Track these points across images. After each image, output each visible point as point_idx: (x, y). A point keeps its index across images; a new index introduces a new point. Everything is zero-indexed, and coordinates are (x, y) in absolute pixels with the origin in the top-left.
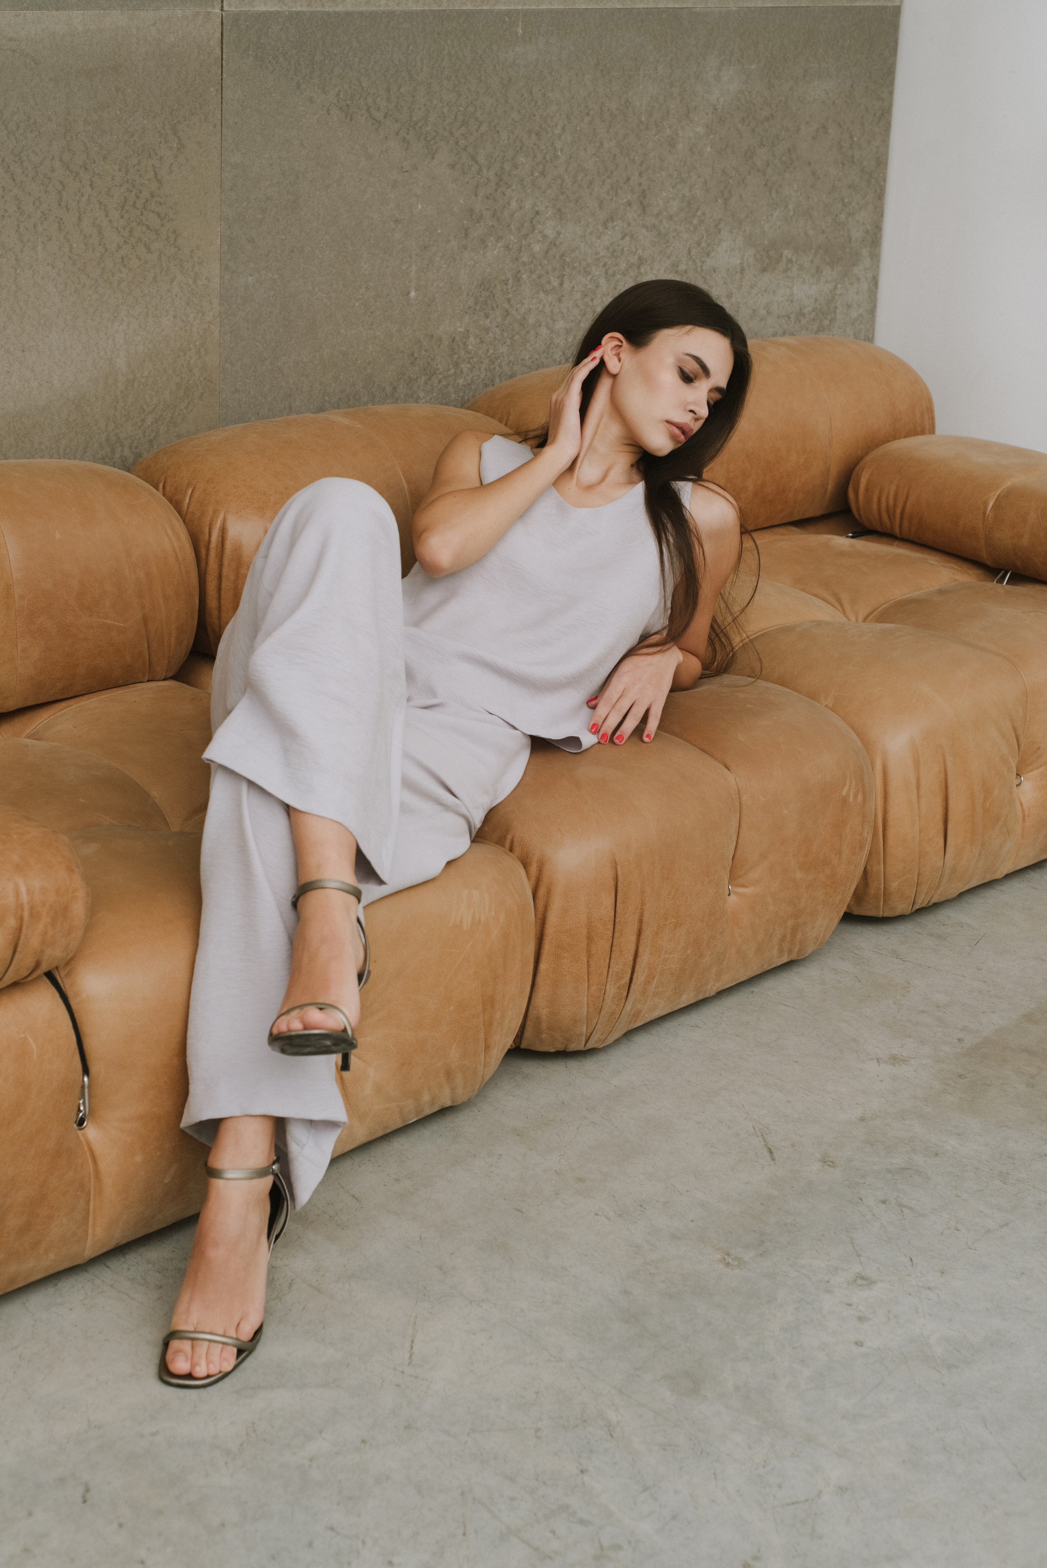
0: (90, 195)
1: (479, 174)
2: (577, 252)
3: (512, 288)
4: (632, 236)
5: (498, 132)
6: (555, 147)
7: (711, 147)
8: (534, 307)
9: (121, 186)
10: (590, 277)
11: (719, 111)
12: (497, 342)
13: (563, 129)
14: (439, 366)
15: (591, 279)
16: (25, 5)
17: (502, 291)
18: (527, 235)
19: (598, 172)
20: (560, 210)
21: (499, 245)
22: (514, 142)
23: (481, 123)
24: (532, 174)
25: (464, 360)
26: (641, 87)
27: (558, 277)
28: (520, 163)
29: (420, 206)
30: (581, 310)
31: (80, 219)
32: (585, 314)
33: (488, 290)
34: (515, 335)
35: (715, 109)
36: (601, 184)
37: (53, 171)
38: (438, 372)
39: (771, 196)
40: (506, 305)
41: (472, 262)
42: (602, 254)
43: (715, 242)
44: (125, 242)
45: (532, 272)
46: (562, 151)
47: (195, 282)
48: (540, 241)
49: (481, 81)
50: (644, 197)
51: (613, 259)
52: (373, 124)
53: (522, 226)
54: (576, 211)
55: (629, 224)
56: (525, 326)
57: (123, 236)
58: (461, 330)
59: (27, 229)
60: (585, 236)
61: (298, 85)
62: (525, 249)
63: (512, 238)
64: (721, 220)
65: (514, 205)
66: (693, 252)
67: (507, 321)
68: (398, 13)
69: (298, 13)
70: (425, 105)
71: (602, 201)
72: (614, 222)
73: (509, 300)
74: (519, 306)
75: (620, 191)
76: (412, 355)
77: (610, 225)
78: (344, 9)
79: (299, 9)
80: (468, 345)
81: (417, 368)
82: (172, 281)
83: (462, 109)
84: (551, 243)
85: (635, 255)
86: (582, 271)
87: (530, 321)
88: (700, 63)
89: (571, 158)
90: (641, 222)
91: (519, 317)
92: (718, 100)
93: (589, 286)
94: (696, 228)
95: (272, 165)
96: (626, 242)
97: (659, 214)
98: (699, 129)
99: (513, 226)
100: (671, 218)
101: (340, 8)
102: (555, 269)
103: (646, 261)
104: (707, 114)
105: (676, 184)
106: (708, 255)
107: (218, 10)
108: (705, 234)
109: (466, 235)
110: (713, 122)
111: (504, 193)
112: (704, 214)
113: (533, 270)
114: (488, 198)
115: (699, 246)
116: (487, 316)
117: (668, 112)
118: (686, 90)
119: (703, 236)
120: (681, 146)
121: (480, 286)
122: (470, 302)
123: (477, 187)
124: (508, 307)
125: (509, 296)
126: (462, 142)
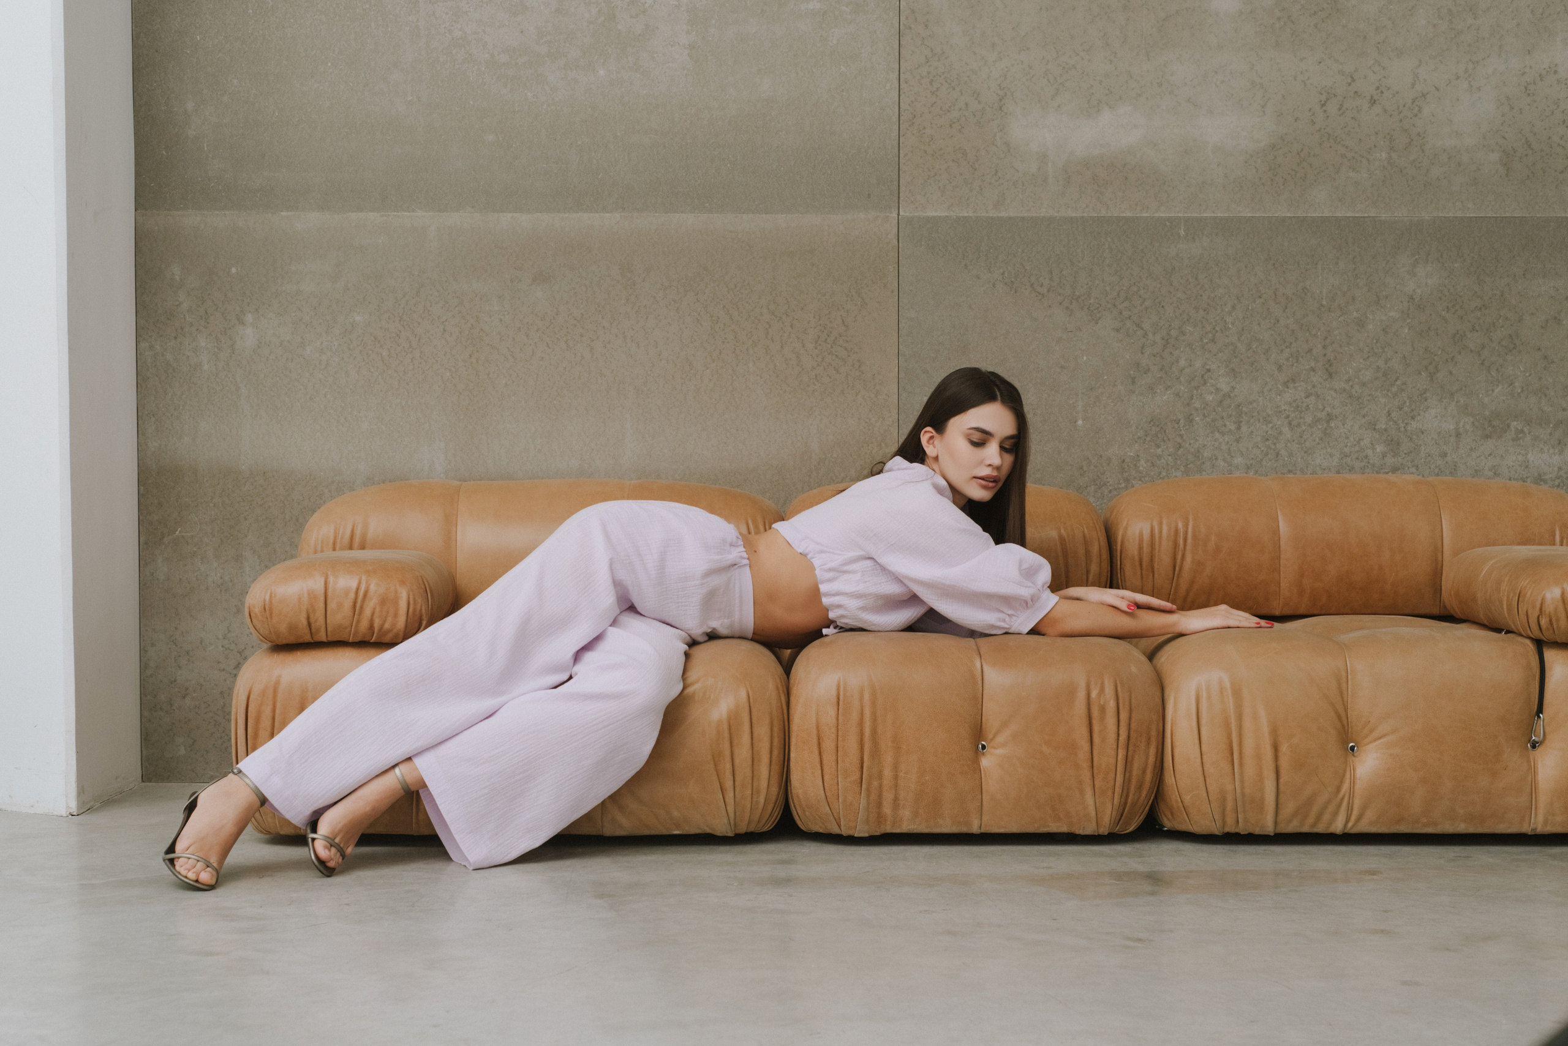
0: (790, 333)
1: (1144, 337)
2: (1254, 404)
3: (1184, 426)
4: (1318, 396)
5: (1163, 307)
6: (1226, 321)
7: (1409, 329)
8: (1209, 443)
9: (815, 328)
10: (1271, 425)
11: (1416, 300)
12: (1170, 467)
13: (1234, 307)
14: (1109, 480)
15: (1272, 428)
16: (742, 210)
17: (1174, 428)
18: (1198, 387)
19: (1275, 343)
20: (1233, 370)
21: (1169, 392)
22: (1181, 314)
23: (1144, 300)
24: (1201, 339)
25: (1135, 478)
26: (1320, 278)
27: (1235, 423)
28: (1188, 331)
29: (1085, 358)
30: (1263, 451)
31: (782, 347)
32: (1267, 454)
33: (1158, 426)
34: (1190, 464)
35: (1411, 298)
36: (1279, 352)
37: (762, 315)
39: (1491, 374)
40: (1179, 440)
41: (1141, 403)
42: (1283, 408)
43: (1421, 408)
44: (818, 365)
46: (1233, 324)
47: (876, 396)
48: (1213, 392)
49: (1143, 269)
50: (1330, 365)
51: (1297, 413)
52: (1037, 296)
53: (1193, 379)
54: (1252, 372)
55: (1314, 386)
56: (1201, 457)
57: (816, 361)
58: (1132, 454)
59: (741, 351)
60: (1263, 392)
61: (966, 266)
62: (1197, 398)
63: (1182, 388)
64: (1426, 391)
65: (1182, 363)
66: (1393, 415)
67: (1180, 452)
68: (1058, 218)
69: (965, 217)
70: (1087, 284)
71: (1280, 366)
72: (1295, 383)
73: (1181, 436)
74: (1192, 442)
75: (1301, 359)
76: (1082, 468)
77: (1291, 385)
78: (1007, 215)
79: (966, 214)
80: (1139, 467)
82: (857, 394)
83: (1124, 288)
84: (1224, 395)
85: (1322, 411)
86: (1261, 420)
87: (1205, 454)
88: (1389, 261)
89: (1243, 330)
90: (1328, 386)
91: (1193, 450)
92: (1414, 290)
93: (1270, 433)
94: (1395, 395)
95: (943, 320)
96: (1311, 401)
97: (1349, 380)
98: (1392, 314)
99: (1182, 379)
100: (1364, 384)
101: (1003, 214)
102: (1231, 416)
103: (1336, 417)
104: (1402, 302)
105: (1368, 357)
106: (1413, 418)
107: (895, 215)
108: (1408, 401)
109: (1133, 382)
110: (1409, 309)
111: (1171, 353)
112: (1404, 384)
113: (1206, 415)
114: (1154, 356)
115: (1400, 410)
116: (1158, 446)
117: (1354, 299)
118: (1374, 282)
119: (1405, 402)
120: (1371, 327)
121: (1150, 423)
122: (1139, 434)
123: (1143, 347)
124: (1181, 441)
125: (1181, 433)
126: (1126, 313)
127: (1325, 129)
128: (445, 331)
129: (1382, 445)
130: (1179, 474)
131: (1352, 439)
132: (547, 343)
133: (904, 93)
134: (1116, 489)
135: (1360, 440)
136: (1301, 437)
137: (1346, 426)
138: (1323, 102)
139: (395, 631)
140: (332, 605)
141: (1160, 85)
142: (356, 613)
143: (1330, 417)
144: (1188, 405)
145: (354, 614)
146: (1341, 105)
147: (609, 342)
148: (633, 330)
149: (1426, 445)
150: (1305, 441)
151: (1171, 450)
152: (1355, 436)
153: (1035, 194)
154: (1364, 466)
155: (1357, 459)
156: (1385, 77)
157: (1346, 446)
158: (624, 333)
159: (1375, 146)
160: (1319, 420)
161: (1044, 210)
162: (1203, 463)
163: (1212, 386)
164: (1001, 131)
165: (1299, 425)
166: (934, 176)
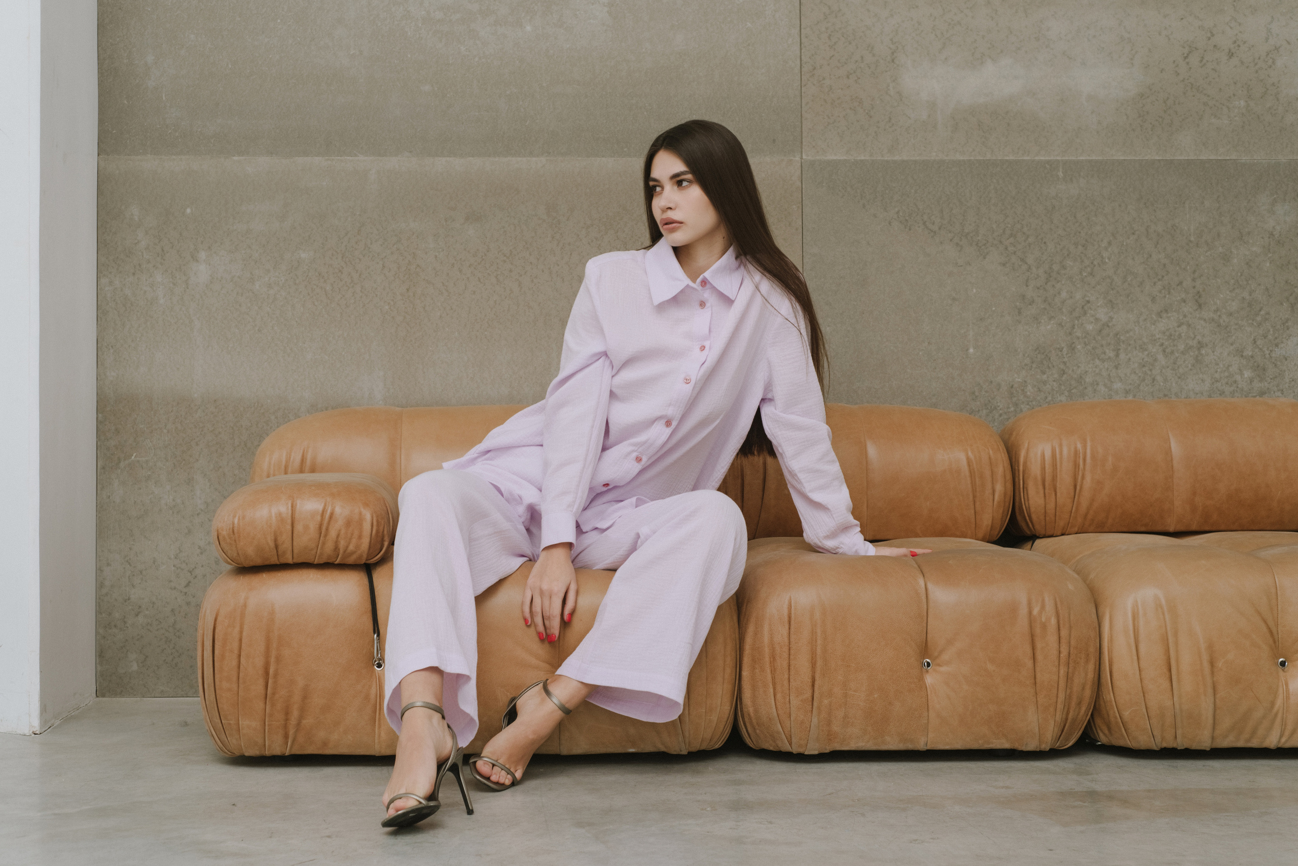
1: (1028, 271)
2: (1131, 334)
3: (1067, 354)
4: (1189, 325)
5: (1045, 243)
6: (1102, 256)
7: (1270, 263)
8: (1091, 370)
11: (1276, 236)
12: (1055, 392)
13: (1110, 243)
14: (999, 404)
15: (1148, 355)
17: (1057, 355)
18: (1079, 317)
19: (1149, 276)
20: (1111, 301)
21: (1052, 322)
22: (1061, 250)
23: (1028, 237)
24: (1081, 273)
25: (1023, 403)
26: (1188, 216)
27: (1113, 350)
28: (1068, 265)
29: (975, 291)
30: (1140, 376)
32: (1144, 380)
33: (1043, 354)
34: (1073, 389)
35: (1272, 234)
36: (1152, 284)
38: (999, 408)
40: (1062, 366)
41: (1027, 333)
42: (1157, 336)
43: (1284, 336)
45: (1085, 344)
46: (1109, 259)
48: (1092, 322)
49: (1026, 208)
50: (1200, 297)
51: (1170, 341)
52: (929, 233)
53: (1074, 310)
54: (1128, 303)
55: (1185, 316)
56: (1083, 383)
58: (1019, 380)
60: (1138, 321)
61: (864, 206)
62: (1078, 328)
63: (1065, 318)
64: (1287, 320)
65: (1064, 295)
66: (1259, 342)
67: (1064, 378)
68: (947, 161)
69: (862, 161)
70: (975, 222)
71: (1154, 297)
72: (1168, 313)
73: (1065, 363)
74: (1074, 368)
75: (1172, 291)
76: (974, 393)
77: (1164, 315)
78: (900, 158)
79: (863, 158)
80: (1027, 392)
81: (978, 403)
83: (1009, 226)
84: (1103, 325)
85: (1193, 339)
86: (1138, 348)
87: (1087, 380)
88: (1250, 200)
89: (1119, 264)
90: (1198, 316)
91: (1076, 376)
92: (1274, 227)
93: (1146, 360)
94: (1260, 325)
95: (844, 256)
96: (1182, 329)
97: (1218, 310)
98: (1254, 249)
99: (1064, 310)
100: (1231, 314)
101: (897, 158)
102: (1109, 344)
103: (1207, 345)
104: (1263, 238)
105: (1234, 289)
106: (1277, 345)
107: (798, 158)
108: (1271, 330)
109: (1020, 313)
110: (1270, 244)
111: (1053, 286)
112: (1268, 313)
113: (1087, 343)
114: (1038, 288)
115: (1265, 338)
116: (1044, 373)
117: (1219, 235)
118: (1237, 220)
119: (1269, 331)
120: (1235, 261)
121: (1036, 350)
122: (1026, 361)
123: (1027, 280)
124: (1064, 368)
125: (1064, 360)
126: (1011, 249)
127: (1188, 79)
128: (384, 267)
129: (1250, 371)
130: (1063, 398)
131: (1222, 366)
132: (479, 278)
133: (805, 47)
134: (1006, 413)
135: (1229, 366)
136: (1175, 363)
137: (1215, 353)
138: (1185, 55)
139: (359, 552)
140: (299, 527)
141: (1037, 39)
142: (322, 535)
143: (1201, 345)
144: (1070, 334)
145: (320, 536)
146: (1203, 58)
147: (536, 277)
148: (558, 265)
149: (1289, 370)
150: (1178, 367)
151: (1056, 376)
152: (1224, 363)
153: (926, 139)
154: (1234, 391)
155: (1227, 383)
156: (1241, 32)
157: (1217, 372)
158: (550, 269)
159: (1234, 95)
160: (1191, 347)
161: (934, 154)
162: (1086, 388)
163: (1093, 316)
164: (894, 81)
165: (1172, 352)
166: (833, 123)
